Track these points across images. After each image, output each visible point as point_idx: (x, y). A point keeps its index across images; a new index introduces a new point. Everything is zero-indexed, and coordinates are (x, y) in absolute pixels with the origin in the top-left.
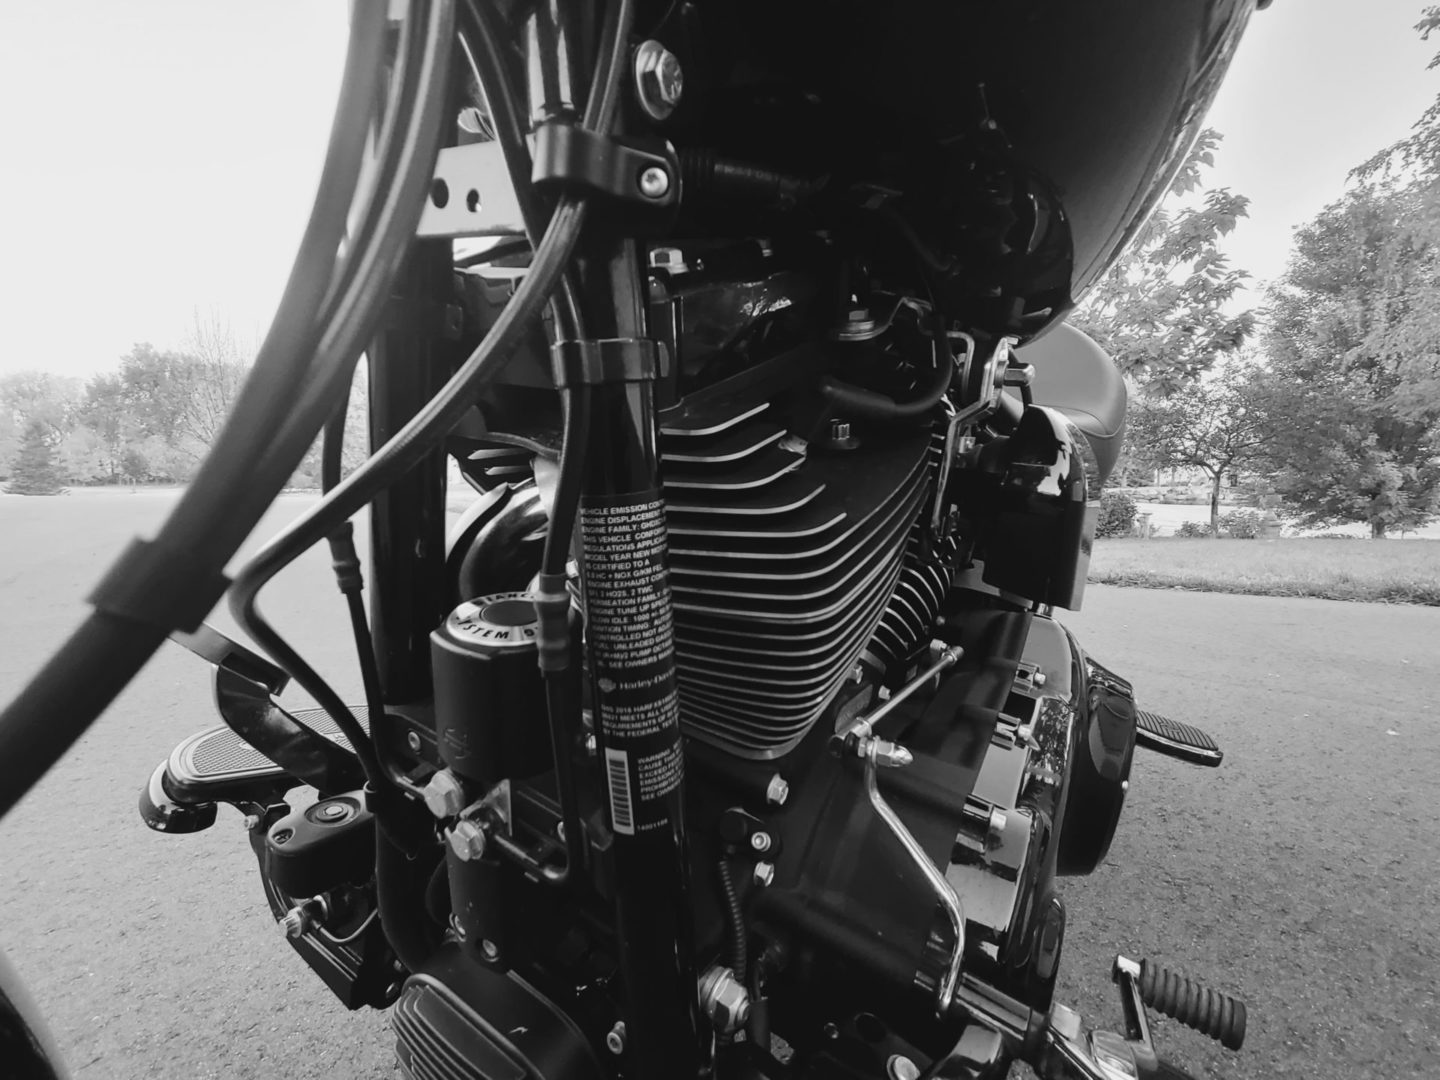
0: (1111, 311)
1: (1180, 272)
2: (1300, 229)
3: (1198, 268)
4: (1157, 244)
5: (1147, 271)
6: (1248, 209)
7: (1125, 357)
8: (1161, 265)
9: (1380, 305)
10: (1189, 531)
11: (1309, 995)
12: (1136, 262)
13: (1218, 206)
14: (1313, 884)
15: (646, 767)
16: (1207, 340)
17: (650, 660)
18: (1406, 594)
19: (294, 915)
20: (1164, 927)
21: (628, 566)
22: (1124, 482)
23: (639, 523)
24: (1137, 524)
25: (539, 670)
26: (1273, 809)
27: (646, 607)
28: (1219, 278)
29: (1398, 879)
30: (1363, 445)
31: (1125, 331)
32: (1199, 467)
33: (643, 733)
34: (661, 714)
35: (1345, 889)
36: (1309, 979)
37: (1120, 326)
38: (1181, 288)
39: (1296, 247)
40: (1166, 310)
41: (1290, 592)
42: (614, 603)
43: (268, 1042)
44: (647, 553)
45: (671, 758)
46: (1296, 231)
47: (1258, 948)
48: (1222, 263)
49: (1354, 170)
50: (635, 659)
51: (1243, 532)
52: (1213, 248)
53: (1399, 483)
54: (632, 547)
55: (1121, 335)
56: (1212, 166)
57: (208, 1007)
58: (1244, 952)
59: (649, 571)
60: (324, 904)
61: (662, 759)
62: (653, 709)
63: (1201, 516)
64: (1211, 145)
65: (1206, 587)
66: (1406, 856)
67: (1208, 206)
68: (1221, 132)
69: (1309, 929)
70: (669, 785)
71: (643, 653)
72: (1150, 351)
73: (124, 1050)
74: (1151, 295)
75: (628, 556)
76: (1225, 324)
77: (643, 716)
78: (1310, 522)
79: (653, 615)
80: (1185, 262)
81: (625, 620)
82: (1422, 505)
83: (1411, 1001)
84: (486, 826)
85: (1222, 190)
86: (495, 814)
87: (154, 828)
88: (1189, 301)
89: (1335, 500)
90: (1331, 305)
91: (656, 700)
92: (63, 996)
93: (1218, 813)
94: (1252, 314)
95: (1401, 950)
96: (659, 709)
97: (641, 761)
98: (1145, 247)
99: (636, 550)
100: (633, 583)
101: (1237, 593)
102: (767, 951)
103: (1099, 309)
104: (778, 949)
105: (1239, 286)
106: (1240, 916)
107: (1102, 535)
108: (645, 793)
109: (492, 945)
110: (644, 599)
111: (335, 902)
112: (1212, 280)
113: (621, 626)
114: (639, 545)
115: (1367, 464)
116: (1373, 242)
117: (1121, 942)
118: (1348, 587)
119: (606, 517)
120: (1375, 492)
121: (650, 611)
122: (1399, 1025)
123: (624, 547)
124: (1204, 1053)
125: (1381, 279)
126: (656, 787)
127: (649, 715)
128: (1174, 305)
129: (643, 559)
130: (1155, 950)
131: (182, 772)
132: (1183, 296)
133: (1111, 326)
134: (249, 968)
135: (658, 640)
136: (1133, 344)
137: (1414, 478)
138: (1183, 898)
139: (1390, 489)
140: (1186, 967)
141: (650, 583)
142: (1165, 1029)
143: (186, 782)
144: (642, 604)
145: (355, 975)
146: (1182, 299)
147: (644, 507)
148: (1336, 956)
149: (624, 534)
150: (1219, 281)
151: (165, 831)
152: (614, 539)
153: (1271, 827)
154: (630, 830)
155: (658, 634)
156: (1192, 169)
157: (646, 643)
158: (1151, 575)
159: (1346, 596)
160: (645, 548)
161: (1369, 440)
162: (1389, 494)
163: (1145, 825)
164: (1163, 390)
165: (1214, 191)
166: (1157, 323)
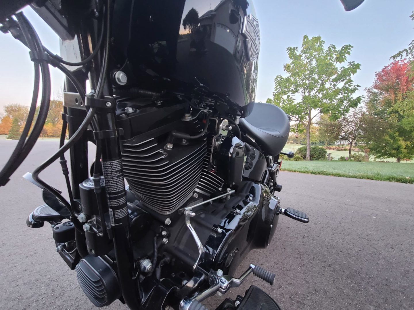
0: (320, 95)
1: (340, 85)
2: (377, 73)
3: (345, 84)
4: (334, 77)
5: (331, 84)
6: (360, 67)
7: (324, 109)
8: (335, 83)
9: (400, 95)
10: (342, 159)
11: (323, 282)
12: (328, 82)
13: (352, 66)
14: (336, 255)
15: (116, 212)
16: (348, 104)
17: (116, 191)
18: (394, 179)
19: (59, 247)
20: (293, 264)
21: (111, 173)
22: (326, 144)
23: (113, 164)
24: (327, 156)
25: (94, 193)
26: (334, 236)
27: (115, 181)
28: (351, 87)
29: (359, 255)
30: (394, 135)
31: (324, 101)
32: (346, 140)
33: (115, 205)
34: (120, 202)
35: (344, 256)
36: (325, 278)
37: (323, 100)
38: (340, 89)
39: (376, 78)
40: (336, 96)
41: (362, 177)
42: (108, 180)
43: (60, 283)
44: (115, 170)
45: (122, 211)
46: (376, 73)
47: (315, 270)
48: (352, 83)
49: (392, 57)
50: (113, 191)
51: (358, 159)
52: (350, 78)
53: (405, 147)
54: (111, 169)
55: (323, 102)
56: (350, 55)
57: (46, 275)
58: (311, 271)
59: (116, 174)
60: (67, 245)
61: (120, 211)
62: (117, 201)
63: (346, 154)
64: (350, 49)
65: (339, 175)
66: (364, 249)
67: (349, 66)
68: (353, 46)
69: (330, 266)
70: (122, 216)
71: (114, 190)
72: (330, 107)
73: (24, 284)
74: (332, 91)
75: (110, 171)
76: (353, 100)
77: (115, 202)
78: (379, 157)
79: (117, 182)
80: (342, 82)
81: (111, 183)
82: (411, 153)
83: (349, 284)
84: (91, 225)
85: (353, 62)
86: (93, 222)
87: (29, 226)
88: (343, 93)
89: (386, 151)
90: (387, 95)
91: (118, 199)
92: (11, 271)
93: (318, 237)
94: (361, 97)
95: (352, 272)
96: (119, 201)
97: (115, 211)
98: (331, 78)
99: (112, 170)
100: (112, 176)
101: (348, 177)
102: (165, 259)
103: (317, 95)
104: (168, 258)
105: (357, 89)
106: (313, 262)
107: (316, 159)
108: (116, 218)
109: (94, 251)
110: (115, 179)
111: (69, 244)
112: (349, 87)
113: (110, 184)
114: (113, 169)
115: (395, 141)
116: (398, 77)
117: (280, 267)
118: (379, 176)
119: (106, 163)
120: (398, 149)
121: (116, 181)
122: (343, 290)
123: (110, 169)
124: (291, 294)
125: (400, 88)
126: (119, 216)
127: (117, 202)
128: (339, 95)
129: (114, 171)
130: (288, 270)
131: (36, 214)
132: (341, 92)
133: (320, 99)
134: (57, 266)
135: (118, 187)
136: (326, 105)
137: (409, 145)
138: (300, 258)
139: (402, 148)
140: (294, 274)
141: (116, 176)
142: (283, 288)
143: (37, 216)
144: (114, 180)
145: (73, 262)
146: (341, 93)
147: (114, 161)
148: (334, 273)
149: (110, 167)
150: (352, 87)
151: (32, 227)
152: (107, 167)
153: (331, 241)
154: (114, 225)
155: (118, 186)
156: (344, 56)
157: (115, 188)
158: (324, 171)
159: (378, 179)
160: (114, 169)
161: (396, 134)
162: (401, 149)
163: (298, 239)
164: (334, 119)
165: (350, 62)
166: (333, 99)
